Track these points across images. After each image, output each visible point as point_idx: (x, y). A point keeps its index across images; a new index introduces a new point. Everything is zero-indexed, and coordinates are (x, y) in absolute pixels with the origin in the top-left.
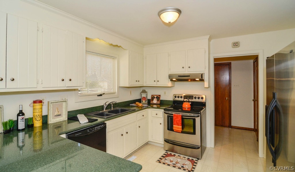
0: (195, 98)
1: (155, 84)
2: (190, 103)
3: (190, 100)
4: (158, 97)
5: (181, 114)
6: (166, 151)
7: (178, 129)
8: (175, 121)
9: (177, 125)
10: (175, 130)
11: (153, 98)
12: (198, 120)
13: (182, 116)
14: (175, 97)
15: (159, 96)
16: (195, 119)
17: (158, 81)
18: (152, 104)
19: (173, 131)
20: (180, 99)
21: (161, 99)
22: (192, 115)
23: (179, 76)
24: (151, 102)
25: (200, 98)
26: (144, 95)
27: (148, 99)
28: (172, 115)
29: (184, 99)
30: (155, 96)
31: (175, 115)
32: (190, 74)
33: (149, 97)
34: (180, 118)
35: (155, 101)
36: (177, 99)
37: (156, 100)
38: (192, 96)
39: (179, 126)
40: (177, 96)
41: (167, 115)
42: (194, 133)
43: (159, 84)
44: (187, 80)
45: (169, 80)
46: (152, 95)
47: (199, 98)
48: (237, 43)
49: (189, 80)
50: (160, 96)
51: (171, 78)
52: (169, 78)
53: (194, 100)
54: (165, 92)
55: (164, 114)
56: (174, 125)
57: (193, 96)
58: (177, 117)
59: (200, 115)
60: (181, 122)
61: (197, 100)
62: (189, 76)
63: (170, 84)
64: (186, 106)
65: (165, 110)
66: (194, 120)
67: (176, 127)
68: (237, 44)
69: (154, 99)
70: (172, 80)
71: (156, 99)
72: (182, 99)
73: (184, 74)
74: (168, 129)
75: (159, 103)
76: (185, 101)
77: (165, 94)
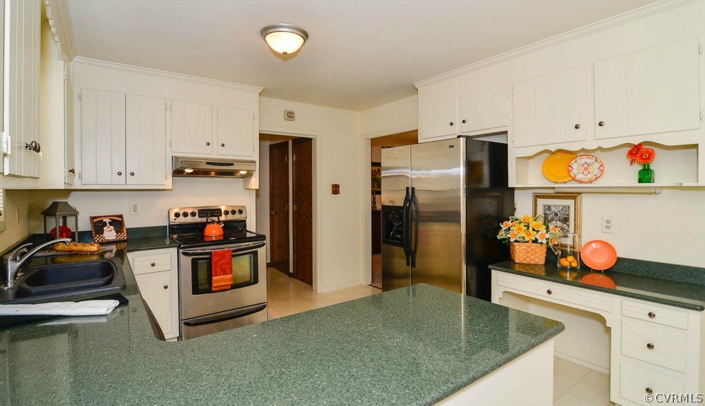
0: (226, 213)
2: (223, 225)
4: (117, 223)
7: (225, 284)
8: (216, 266)
10: (217, 287)
11: (98, 225)
14: (176, 215)
15: (120, 219)
16: (257, 251)
17: (132, 174)
21: (129, 224)
22: (251, 244)
24: (97, 240)
25: (237, 211)
29: (201, 217)
30: (107, 220)
31: (215, 254)
33: (85, 226)
34: (229, 258)
35: (110, 234)
36: (182, 220)
37: (114, 232)
38: (217, 210)
39: (227, 274)
40: (181, 213)
41: (189, 259)
43: (133, 183)
46: (93, 218)
47: (234, 212)
48: (292, 113)
49: (213, 174)
50: (121, 216)
53: (225, 218)
54: (134, 206)
56: (213, 277)
58: (222, 256)
59: (265, 242)
61: (230, 217)
62: (232, 164)
64: (214, 231)
65: (182, 247)
66: (255, 254)
67: (218, 281)
68: (292, 115)
69: (105, 228)
70: (178, 173)
71: (112, 227)
72: (198, 219)
74: (195, 293)
75: (124, 236)
76: (210, 222)
77: (135, 210)
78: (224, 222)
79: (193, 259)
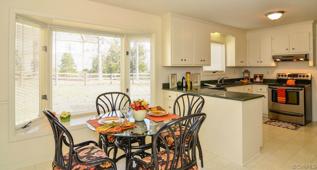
0: (300, 76)
1: (258, 65)
3: (295, 78)
4: (261, 77)
5: (285, 88)
6: (271, 119)
7: (282, 101)
8: (279, 94)
9: (282, 97)
10: (279, 101)
11: (256, 77)
12: (301, 93)
13: (286, 90)
14: (279, 76)
17: (261, 62)
18: (255, 82)
19: (278, 102)
20: (284, 78)
21: (264, 78)
22: (296, 88)
23: (282, 57)
24: (254, 81)
25: (306, 76)
26: (246, 75)
27: (251, 79)
28: (277, 89)
29: (288, 77)
30: (258, 76)
31: (279, 89)
32: (294, 55)
33: (252, 77)
34: (284, 92)
35: (258, 80)
36: (281, 77)
38: (296, 75)
40: (281, 75)
41: (271, 89)
42: (298, 104)
43: (262, 65)
44: (292, 60)
45: (273, 60)
46: (255, 75)
50: (263, 75)
51: (274, 58)
52: (273, 59)
53: (298, 78)
54: (268, 72)
55: (268, 89)
56: (278, 98)
57: (298, 75)
58: (281, 90)
59: (303, 88)
60: (285, 95)
61: (302, 78)
62: (293, 57)
63: (273, 64)
64: (291, 83)
65: (269, 85)
66: (298, 93)
67: (279, 99)
69: (257, 78)
70: (275, 61)
71: (259, 78)
72: (287, 78)
73: (288, 55)
74: (273, 101)
75: (262, 81)
76: (289, 79)
77: (268, 73)
78: (295, 80)
79: (272, 90)
